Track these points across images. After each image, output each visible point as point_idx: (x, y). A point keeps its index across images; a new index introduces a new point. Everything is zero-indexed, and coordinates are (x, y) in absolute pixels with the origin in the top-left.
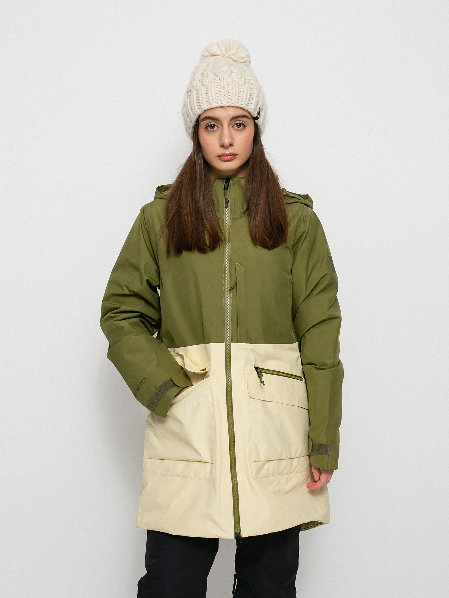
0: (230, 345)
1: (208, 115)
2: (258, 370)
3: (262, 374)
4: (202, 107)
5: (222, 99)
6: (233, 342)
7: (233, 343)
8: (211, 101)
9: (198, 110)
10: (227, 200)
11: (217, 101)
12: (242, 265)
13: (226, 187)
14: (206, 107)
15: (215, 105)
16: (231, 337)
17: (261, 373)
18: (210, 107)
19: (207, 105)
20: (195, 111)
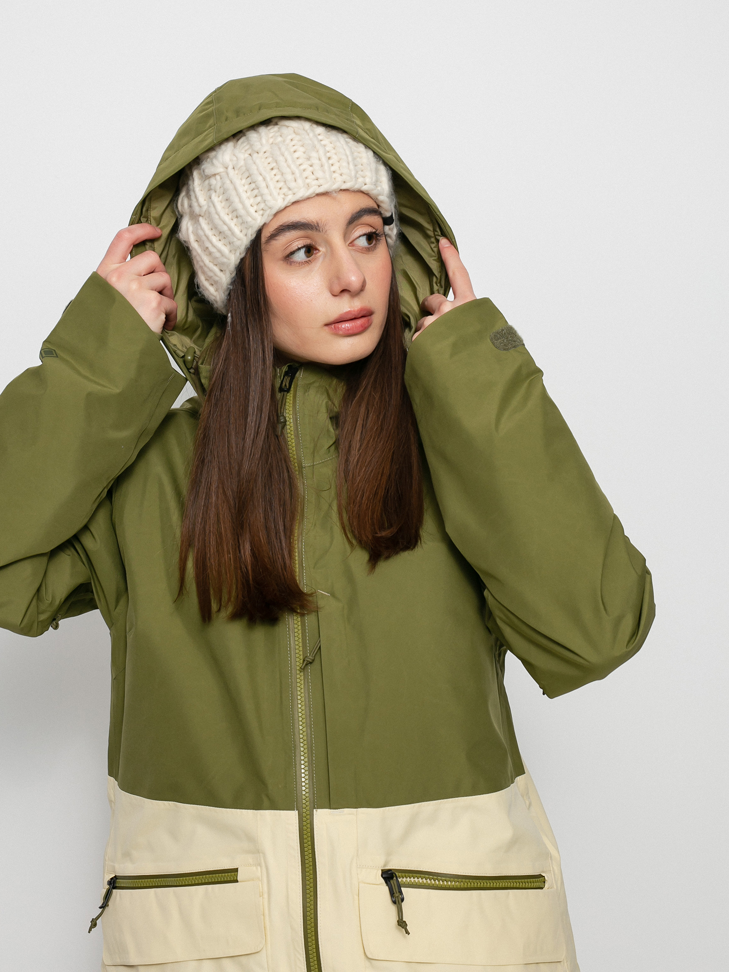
0: (312, 815)
1: (284, 221)
2: (392, 881)
3: (401, 893)
4: (271, 202)
5: (319, 174)
6: (317, 808)
7: (318, 810)
8: (292, 185)
9: (256, 215)
10: (281, 418)
11: (308, 181)
12: (333, 595)
13: (286, 385)
14: (280, 204)
15: (302, 193)
16: (314, 794)
17: (399, 887)
18: (291, 198)
19: (283, 196)
20: (249, 219)
